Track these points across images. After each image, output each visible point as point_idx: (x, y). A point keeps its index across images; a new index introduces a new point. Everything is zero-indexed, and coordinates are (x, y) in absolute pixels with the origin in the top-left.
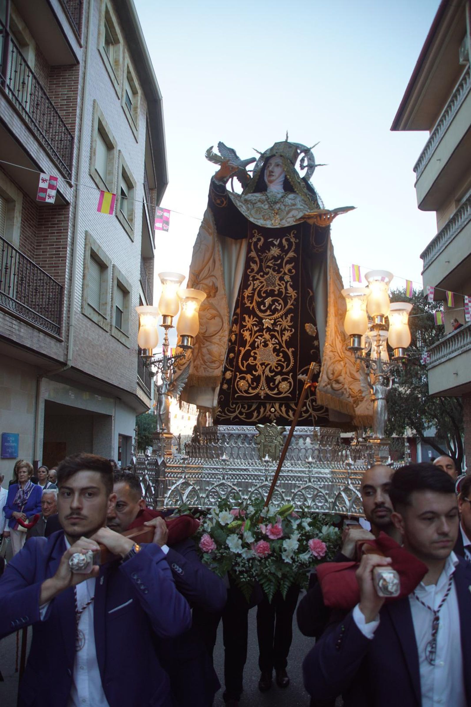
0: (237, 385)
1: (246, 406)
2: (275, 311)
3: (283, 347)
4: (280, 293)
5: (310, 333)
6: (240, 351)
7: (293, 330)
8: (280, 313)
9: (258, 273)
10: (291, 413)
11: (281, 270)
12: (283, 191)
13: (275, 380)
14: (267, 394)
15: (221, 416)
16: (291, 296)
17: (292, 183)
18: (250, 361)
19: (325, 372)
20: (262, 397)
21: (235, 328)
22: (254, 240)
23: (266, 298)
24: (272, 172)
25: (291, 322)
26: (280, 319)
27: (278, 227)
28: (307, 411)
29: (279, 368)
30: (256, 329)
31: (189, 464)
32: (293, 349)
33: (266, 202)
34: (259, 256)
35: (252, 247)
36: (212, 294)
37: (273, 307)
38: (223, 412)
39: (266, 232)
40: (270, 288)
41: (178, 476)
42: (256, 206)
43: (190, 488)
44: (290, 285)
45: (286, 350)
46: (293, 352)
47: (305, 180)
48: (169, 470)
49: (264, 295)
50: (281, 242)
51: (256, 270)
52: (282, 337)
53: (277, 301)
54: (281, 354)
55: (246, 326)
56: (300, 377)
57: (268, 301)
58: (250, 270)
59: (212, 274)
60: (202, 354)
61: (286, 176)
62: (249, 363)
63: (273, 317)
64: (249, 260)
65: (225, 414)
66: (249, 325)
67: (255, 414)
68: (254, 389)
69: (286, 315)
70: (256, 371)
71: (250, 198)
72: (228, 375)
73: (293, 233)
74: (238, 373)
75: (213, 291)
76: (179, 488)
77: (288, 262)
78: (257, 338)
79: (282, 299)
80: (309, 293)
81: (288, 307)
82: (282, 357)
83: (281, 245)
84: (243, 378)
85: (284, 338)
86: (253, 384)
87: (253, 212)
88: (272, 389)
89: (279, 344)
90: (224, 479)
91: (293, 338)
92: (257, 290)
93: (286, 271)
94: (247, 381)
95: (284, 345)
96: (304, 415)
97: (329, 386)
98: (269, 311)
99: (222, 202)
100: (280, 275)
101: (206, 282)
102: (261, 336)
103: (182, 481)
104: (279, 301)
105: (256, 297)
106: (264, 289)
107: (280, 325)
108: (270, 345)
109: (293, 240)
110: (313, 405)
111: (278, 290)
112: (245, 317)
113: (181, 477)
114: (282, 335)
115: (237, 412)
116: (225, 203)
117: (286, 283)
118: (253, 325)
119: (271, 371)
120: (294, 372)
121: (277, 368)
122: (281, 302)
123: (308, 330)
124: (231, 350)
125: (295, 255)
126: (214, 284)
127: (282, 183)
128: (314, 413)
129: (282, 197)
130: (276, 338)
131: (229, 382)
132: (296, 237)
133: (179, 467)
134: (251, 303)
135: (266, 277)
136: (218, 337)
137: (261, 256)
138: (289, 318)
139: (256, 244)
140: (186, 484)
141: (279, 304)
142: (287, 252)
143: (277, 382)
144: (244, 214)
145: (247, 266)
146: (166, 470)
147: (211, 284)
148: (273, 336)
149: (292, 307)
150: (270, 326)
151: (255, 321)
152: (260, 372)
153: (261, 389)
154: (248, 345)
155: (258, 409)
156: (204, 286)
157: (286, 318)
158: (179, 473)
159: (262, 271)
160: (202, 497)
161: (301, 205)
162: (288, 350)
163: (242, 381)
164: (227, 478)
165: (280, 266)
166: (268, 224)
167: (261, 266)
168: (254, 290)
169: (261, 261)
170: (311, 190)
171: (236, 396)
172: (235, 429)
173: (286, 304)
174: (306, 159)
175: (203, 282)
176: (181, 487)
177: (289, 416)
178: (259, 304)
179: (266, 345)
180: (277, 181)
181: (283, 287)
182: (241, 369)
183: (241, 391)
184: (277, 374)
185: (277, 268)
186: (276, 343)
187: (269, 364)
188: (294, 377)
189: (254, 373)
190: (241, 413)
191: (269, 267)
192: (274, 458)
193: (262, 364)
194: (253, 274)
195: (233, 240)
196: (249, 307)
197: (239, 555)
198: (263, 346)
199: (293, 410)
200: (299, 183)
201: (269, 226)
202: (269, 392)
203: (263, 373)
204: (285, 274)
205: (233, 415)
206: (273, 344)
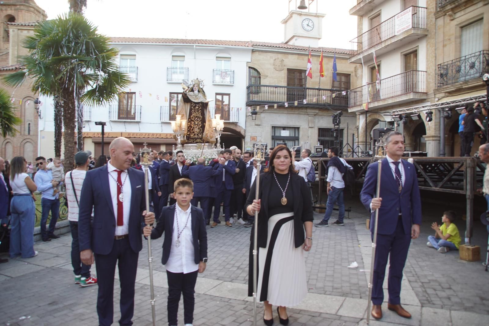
1: (193, 140)
2: (198, 121)
6: (191, 129)
7: (202, 124)
14: (197, 137)
16: (201, 117)
18: (193, 131)
21: (189, 123)
22: (192, 104)
27: (197, 102)
33: (194, 96)
34: (194, 108)
35: (191, 106)
38: (188, 141)
39: (195, 103)
40: (196, 115)
42: (192, 96)
44: (201, 115)
47: (202, 89)
50: (198, 105)
59: (183, 112)
64: (191, 109)
68: (194, 136)
71: (191, 94)
72: (188, 133)
77: (200, 110)
78: (194, 126)
79: (199, 118)
80: (204, 117)
87: (192, 98)
91: (202, 126)
93: (200, 112)
100: (198, 113)
105: (194, 118)
112: (191, 122)
119: (198, 133)
120: (202, 133)
124: (188, 128)
125: (201, 108)
131: (189, 135)
132: (201, 104)
142: (199, 108)
143: (199, 135)
144: (190, 99)
148: (198, 126)
149: (201, 120)
150: (197, 124)
154: (192, 127)
155: (195, 140)
161: (202, 96)
163: (191, 135)
165: (198, 111)
168: (193, 116)
170: (203, 91)
171: (190, 138)
175: (181, 114)
177: (201, 141)
178: (195, 119)
181: (199, 115)
191: (196, 111)
192: (200, 149)
195: (187, 103)
196: (192, 120)
198: (196, 128)
205: (190, 142)
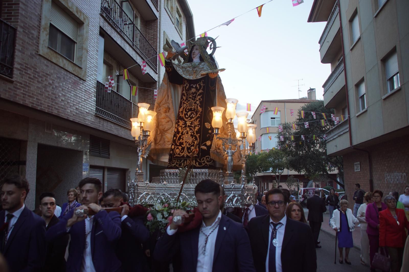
0: (175, 151)
1: (179, 161)
3: (195, 134)
4: (195, 109)
5: (207, 127)
6: (177, 136)
7: (200, 126)
8: (194, 119)
9: (185, 101)
10: (197, 163)
11: (195, 99)
12: (199, 61)
13: (191, 149)
14: (187, 155)
15: (169, 165)
16: (199, 111)
17: (203, 58)
18: (181, 141)
19: (214, 144)
20: (185, 157)
21: (177, 126)
22: (185, 85)
23: (188, 112)
24: (194, 53)
25: (199, 122)
26: (194, 121)
27: (195, 79)
28: (204, 162)
29: (193, 143)
30: (183, 126)
31: (149, 185)
32: (199, 135)
33: (191, 68)
34: (186, 93)
35: (184, 89)
36: (167, 111)
37: (191, 116)
38: (170, 163)
39: (190, 81)
40: (190, 107)
41: (144, 190)
42: (187, 69)
43: (149, 196)
44: (199, 106)
45: (196, 135)
46: (199, 136)
48: (140, 188)
49: (187, 111)
50: (196, 86)
51: (185, 99)
52: (194, 129)
53: (193, 113)
54: (194, 137)
55: (180, 125)
56: (202, 147)
57: (189, 114)
58: (182, 100)
59: (167, 102)
60: (163, 139)
61: (200, 54)
62: (180, 142)
63: (191, 120)
64: (183, 94)
65: (171, 164)
66: (181, 125)
67: (183, 164)
68: (182, 153)
69: (197, 119)
70: (183, 145)
71: (184, 66)
72: (173, 147)
73: (202, 81)
74: (176, 146)
75: (168, 110)
76: (144, 196)
77: (199, 95)
78: (184, 130)
79: (195, 112)
80: (208, 109)
81: (198, 115)
82: (194, 138)
83: (196, 87)
84: (178, 148)
85: (196, 130)
86: (182, 151)
87: (185, 72)
88: (189, 153)
89: (193, 132)
90: (164, 192)
92: (185, 108)
93: (198, 99)
94: (179, 149)
95: (195, 133)
96: (203, 164)
97: (215, 151)
98: (189, 118)
99: (169, 69)
100: (195, 101)
101: (165, 106)
102: (186, 129)
103: (146, 192)
104: (194, 113)
106: (188, 108)
107: (194, 124)
108: (190, 133)
109: (202, 85)
110: (207, 160)
111: (194, 108)
112: (179, 121)
113: (145, 191)
114: (195, 128)
115: (175, 163)
116: (171, 69)
117: (198, 104)
118: (182, 124)
119: (189, 145)
120: (199, 145)
121: (192, 143)
122: (195, 113)
123: (206, 126)
125: (203, 91)
126: (168, 106)
127: (199, 58)
128: (207, 163)
129: (198, 64)
130: (192, 130)
131: (173, 150)
133: (144, 187)
134: (182, 114)
135: (189, 102)
136: (171, 131)
137: (187, 92)
138: (198, 121)
139: (186, 87)
140: (147, 194)
141: (194, 114)
142: (199, 90)
143: (191, 150)
144: (180, 74)
145: (182, 98)
146: (138, 188)
147: (167, 107)
148: (191, 129)
149: (199, 115)
150: (190, 125)
151: (183, 122)
152: (184, 145)
153: (185, 153)
154: (180, 133)
155: (184, 162)
156: (163, 108)
157: (196, 121)
158: (144, 189)
159: (188, 100)
160: (155, 200)
161: (206, 68)
162: (197, 135)
163: (177, 149)
164: (166, 192)
165: (195, 97)
166: (191, 78)
167: (187, 97)
168: (184, 108)
169: (187, 95)
171: (175, 156)
172: (172, 171)
173: (197, 114)
174: (212, 44)
175: (163, 106)
176: (145, 196)
177: (196, 164)
178: (185, 115)
179: (187, 133)
180: (196, 57)
181: (196, 106)
182: (177, 145)
183: (177, 154)
184: (192, 146)
185: (194, 98)
186: (192, 132)
187: (188, 142)
188: (199, 147)
189: (182, 146)
190: (177, 164)
191: (190, 98)
193: (186, 142)
194: (184, 101)
195: (179, 86)
196: (181, 116)
197: (161, 221)
198: (187, 134)
199: (198, 162)
200: (207, 57)
201: (191, 79)
202: (189, 155)
203: (186, 146)
204: (197, 101)
205: (174, 165)
206: (191, 133)
